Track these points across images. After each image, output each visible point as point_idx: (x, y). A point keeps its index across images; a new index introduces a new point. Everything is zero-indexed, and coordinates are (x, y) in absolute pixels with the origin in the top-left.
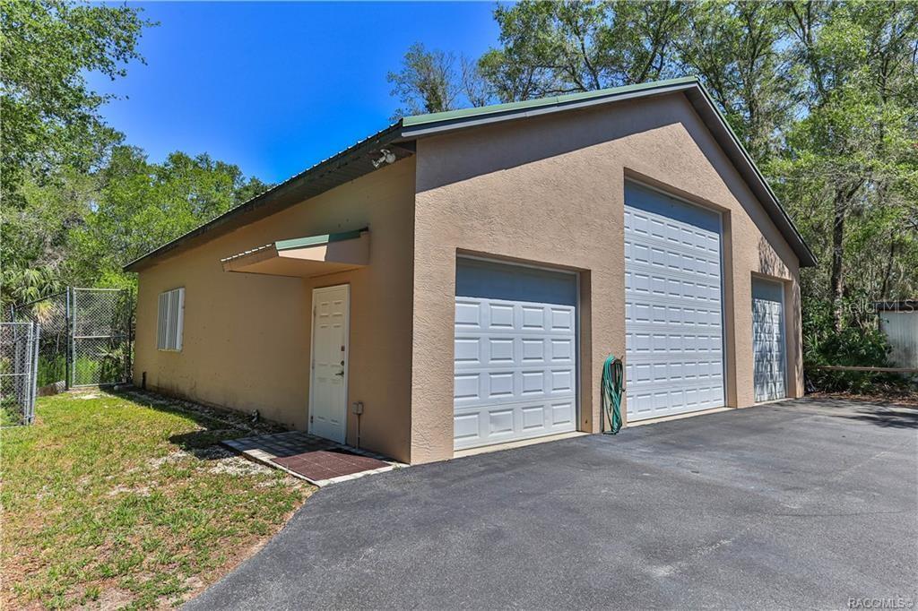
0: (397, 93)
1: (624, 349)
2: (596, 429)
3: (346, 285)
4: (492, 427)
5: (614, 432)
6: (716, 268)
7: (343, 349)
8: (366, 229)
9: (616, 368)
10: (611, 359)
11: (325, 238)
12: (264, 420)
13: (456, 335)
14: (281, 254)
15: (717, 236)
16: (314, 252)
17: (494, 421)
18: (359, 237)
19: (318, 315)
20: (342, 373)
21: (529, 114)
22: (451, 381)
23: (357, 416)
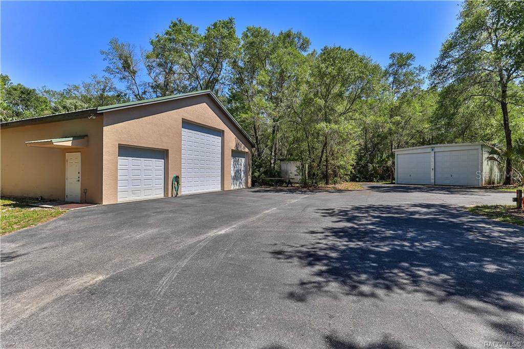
0: (106, 59)
1: (181, 173)
2: (170, 195)
3: (79, 153)
4: (133, 195)
5: (176, 196)
6: (220, 148)
7: (79, 173)
8: (87, 136)
9: (177, 179)
10: (175, 175)
11: (72, 138)
12: (44, 199)
13: (118, 168)
14: (54, 144)
15: (220, 138)
16: (68, 143)
17: (133, 193)
18: (84, 138)
19: (68, 162)
20: (79, 181)
21: (144, 104)
22: (117, 182)
23: (84, 194)
